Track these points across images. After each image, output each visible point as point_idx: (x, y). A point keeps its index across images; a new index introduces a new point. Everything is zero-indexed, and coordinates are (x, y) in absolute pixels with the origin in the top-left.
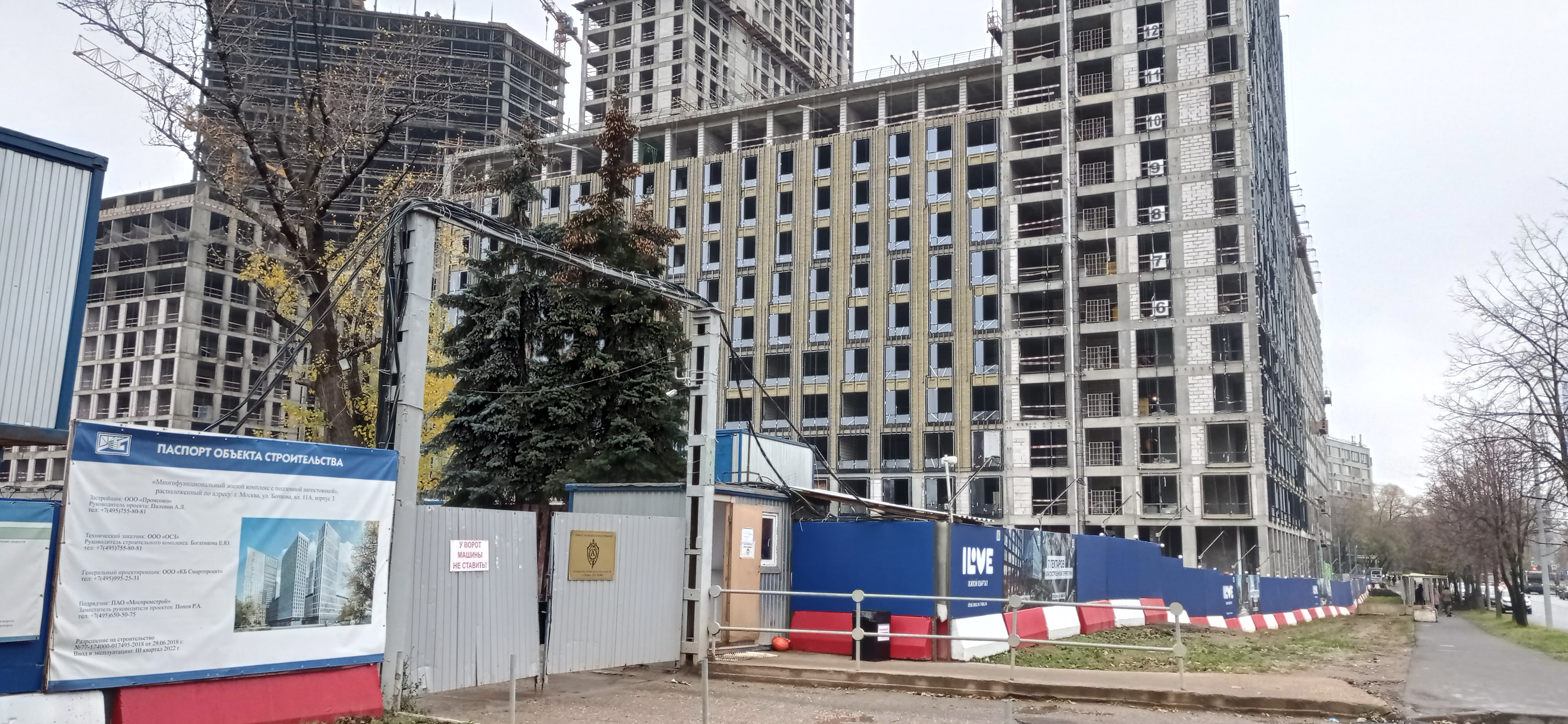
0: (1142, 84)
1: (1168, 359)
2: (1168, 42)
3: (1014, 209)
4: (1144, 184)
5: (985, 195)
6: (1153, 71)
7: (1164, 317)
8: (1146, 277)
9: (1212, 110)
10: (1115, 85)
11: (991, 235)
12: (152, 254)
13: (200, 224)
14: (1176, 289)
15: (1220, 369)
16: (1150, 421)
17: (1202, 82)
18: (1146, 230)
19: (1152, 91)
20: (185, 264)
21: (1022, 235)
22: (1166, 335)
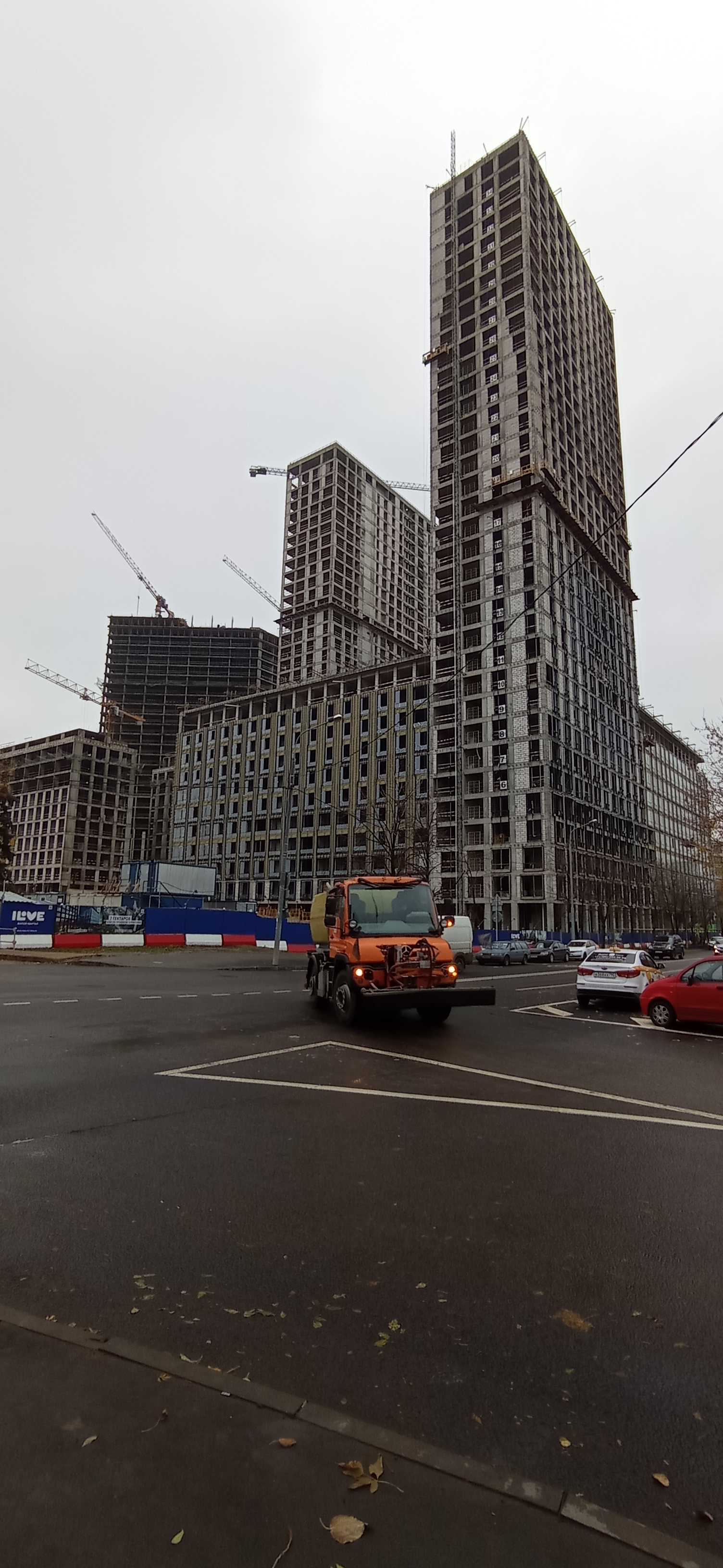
0: (495, 664)
1: (506, 813)
2: (508, 642)
3: (436, 732)
4: (496, 718)
5: (421, 726)
6: (501, 657)
7: (505, 790)
8: (496, 769)
9: (527, 678)
10: (483, 666)
11: (425, 747)
12: (57, 766)
13: (78, 751)
14: (511, 774)
15: (530, 818)
16: (497, 847)
17: (524, 663)
18: (496, 743)
19: (500, 668)
20: (70, 771)
21: (439, 747)
22: (505, 799)
